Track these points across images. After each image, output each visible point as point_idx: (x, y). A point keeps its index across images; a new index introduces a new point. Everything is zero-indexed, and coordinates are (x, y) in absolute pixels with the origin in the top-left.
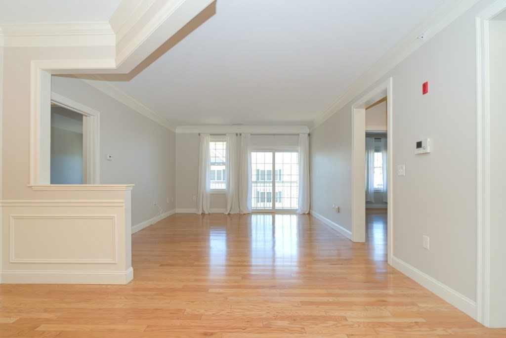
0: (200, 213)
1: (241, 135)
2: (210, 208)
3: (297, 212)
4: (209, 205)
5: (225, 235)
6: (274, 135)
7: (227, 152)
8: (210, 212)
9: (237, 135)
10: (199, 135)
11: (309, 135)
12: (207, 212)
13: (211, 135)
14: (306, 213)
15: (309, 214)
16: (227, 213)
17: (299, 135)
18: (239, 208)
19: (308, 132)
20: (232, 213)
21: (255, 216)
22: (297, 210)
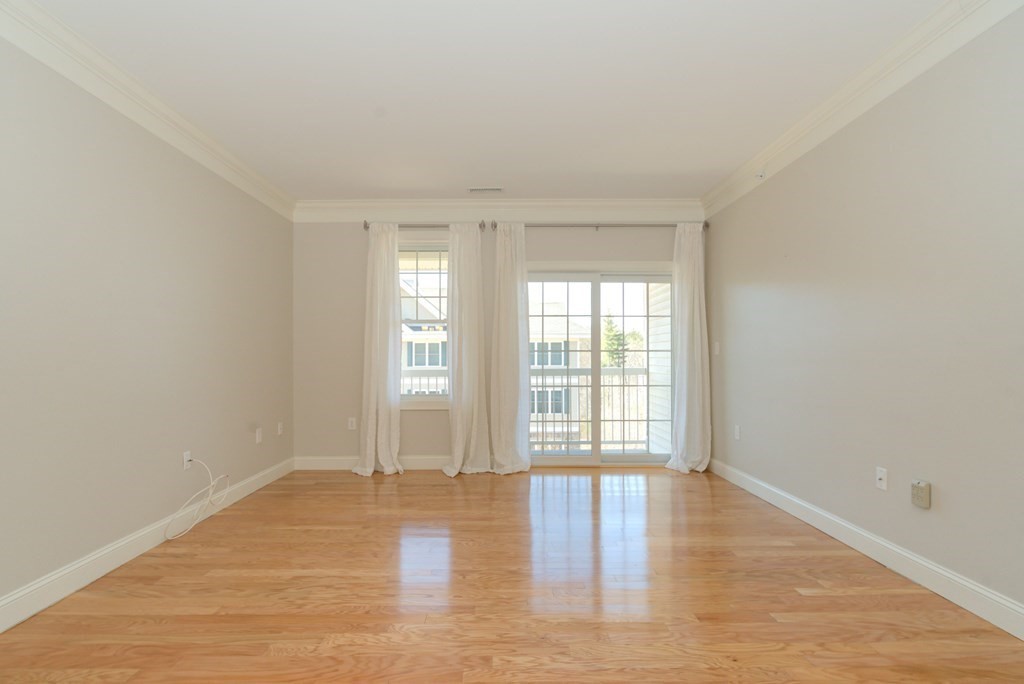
0: (369, 472)
1: (494, 226)
2: (399, 454)
3: (671, 464)
4: (396, 448)
5: (446, 540)
6: (597, 227)
7: (451, 282)
8: (401, 469)
9: (482, 226)
10: (366, 226)
11: (707, 225)
12: (389, 470)
13: (402, 226)
14: (702, 468)
15: (707, 471)
16: (453, 473)
17: (676, 226)
18: (492, 453)
19: (703, 219)
20: (468, 470)
21: (540, 478)
22: (668, 457)
